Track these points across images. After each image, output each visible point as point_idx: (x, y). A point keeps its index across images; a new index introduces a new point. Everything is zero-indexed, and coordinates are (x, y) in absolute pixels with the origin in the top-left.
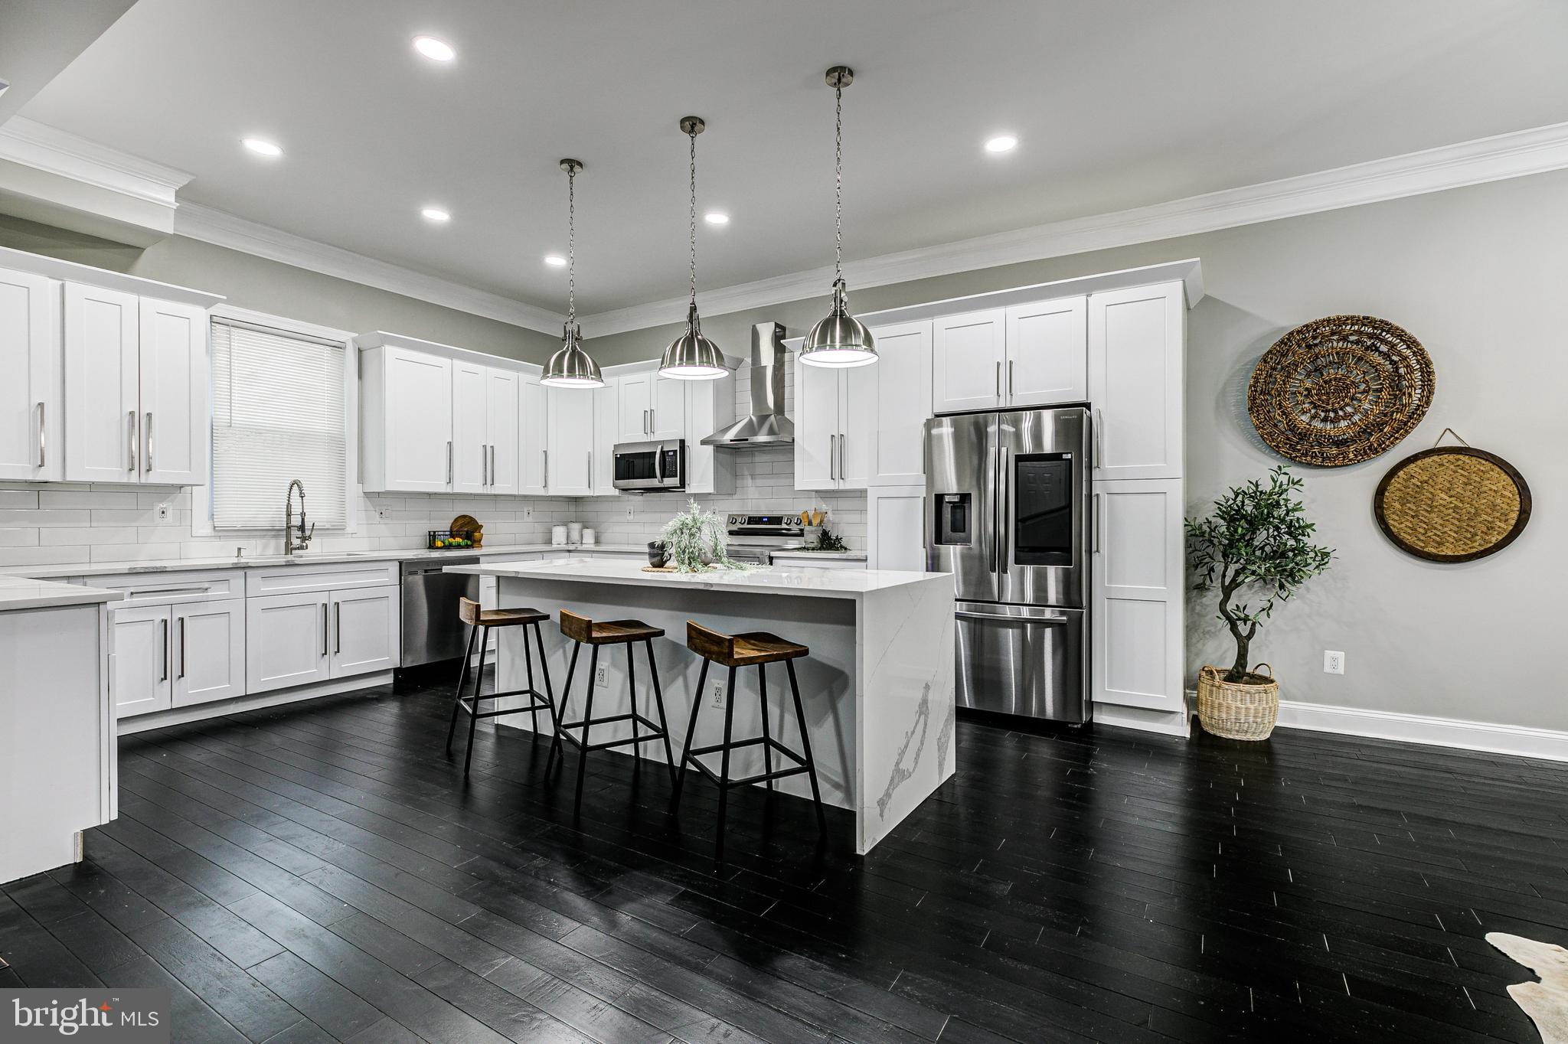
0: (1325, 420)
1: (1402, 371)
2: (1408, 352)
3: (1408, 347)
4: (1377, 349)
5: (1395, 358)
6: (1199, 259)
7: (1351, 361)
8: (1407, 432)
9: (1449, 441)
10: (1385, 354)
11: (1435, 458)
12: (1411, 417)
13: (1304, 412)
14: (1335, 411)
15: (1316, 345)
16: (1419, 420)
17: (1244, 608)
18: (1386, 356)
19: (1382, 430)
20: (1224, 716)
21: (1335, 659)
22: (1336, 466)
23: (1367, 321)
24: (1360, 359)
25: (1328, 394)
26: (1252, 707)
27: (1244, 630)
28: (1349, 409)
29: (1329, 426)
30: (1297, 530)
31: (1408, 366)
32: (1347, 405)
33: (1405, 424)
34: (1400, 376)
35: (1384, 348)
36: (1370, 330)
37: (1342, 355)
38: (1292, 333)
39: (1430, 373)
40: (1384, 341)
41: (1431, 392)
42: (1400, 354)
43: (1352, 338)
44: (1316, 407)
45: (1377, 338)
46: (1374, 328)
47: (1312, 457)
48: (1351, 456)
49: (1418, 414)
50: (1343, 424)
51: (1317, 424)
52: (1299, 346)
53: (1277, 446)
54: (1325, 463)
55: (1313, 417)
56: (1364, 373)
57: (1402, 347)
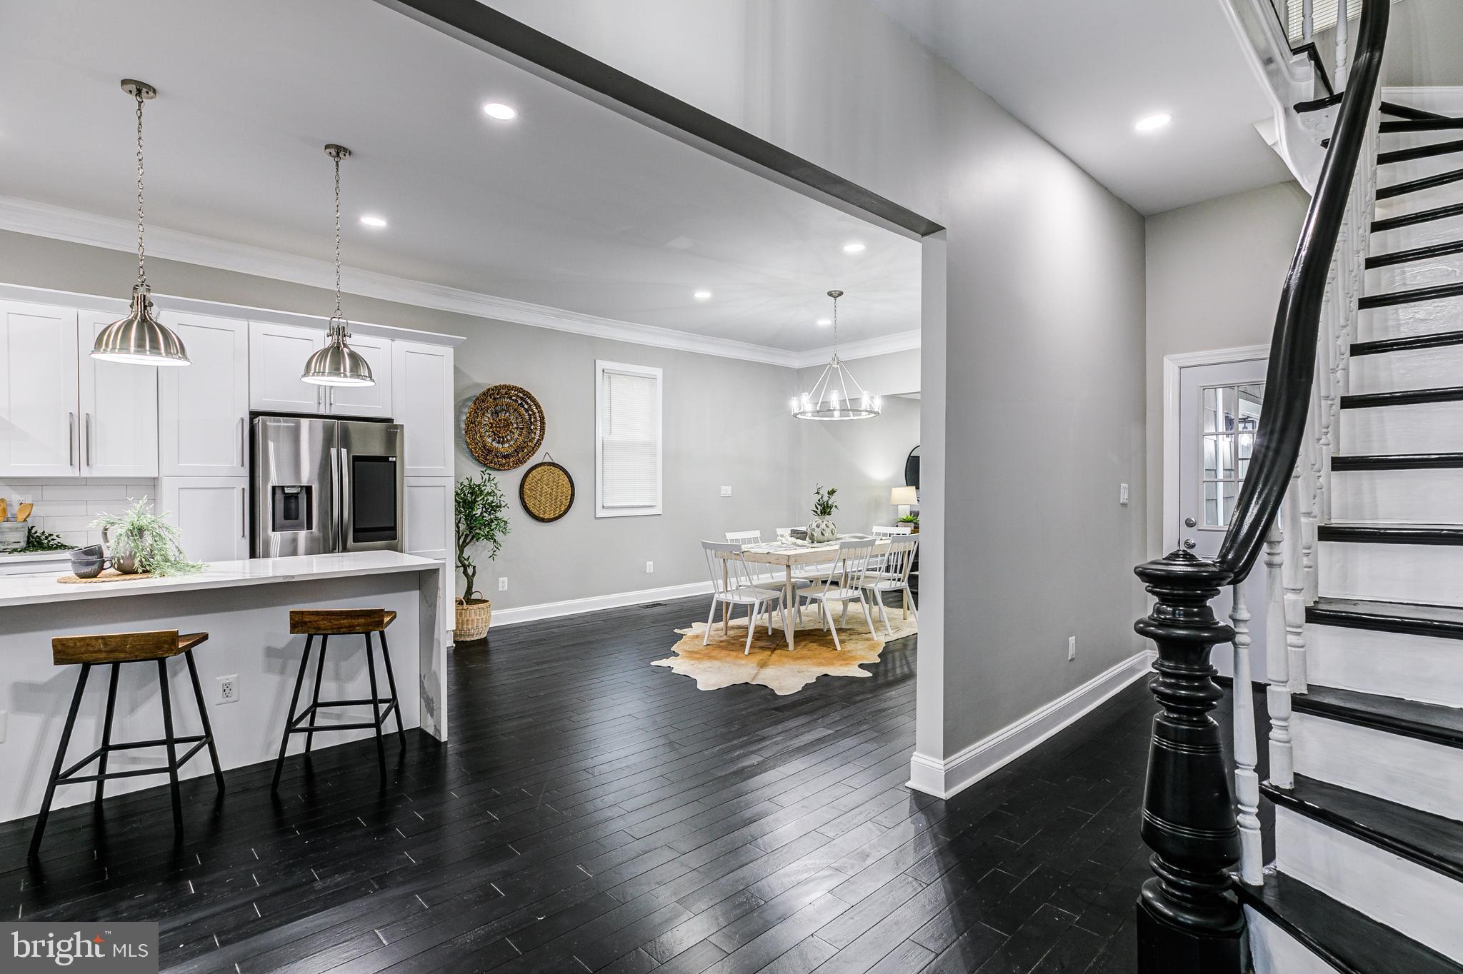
0: (499, 442)
1: (532, 420)
2: (536, 411)
3: (536, 408)
4: (523, 407)
5: (530, 413)
6: (465, 338)
7: (512, 411)
8: (534, 453)
9: (547, 460)
10: (526, 409)
11: (543, 467)
12: (535, 445)
13: (489, 436)
14: (503, 438)
15: (498, 398)
16: (539, 447)
17: (468, 558)
18: (527, 410)
19: (523, 451)
20: (470, 627)
21: (503, 582)
22: (505, 470)
23: (521, 390)
24: (515, 410)
25: (500, 427)
26: (484, 617)
27: (470, 571)
28: (509, 437)
29: (500, 446)
30: (494, 508)
31: (535, 418)
32: (508, 435)
33: (533, 449)
34: (531, 422)
35: (526, 406)
36: (522, 395)
37: (508, 406)
38: (489, 390)
39: (544, 423)
40: (527, 403)
41: (544, 433)
42: (532, 411)
43: (514, 398)
44: (495, 434)
45: (524, 401)
46: (524, 395)
47: (495, 464)
48: (511, 464)
49: (538, 444)
50: (507, 445)
51: (495, 444)
52: (491, 398)
53: (478, 456)
54: (501, 468)
55: (494, 440)
56: (517, 418)
57: (534, 407)
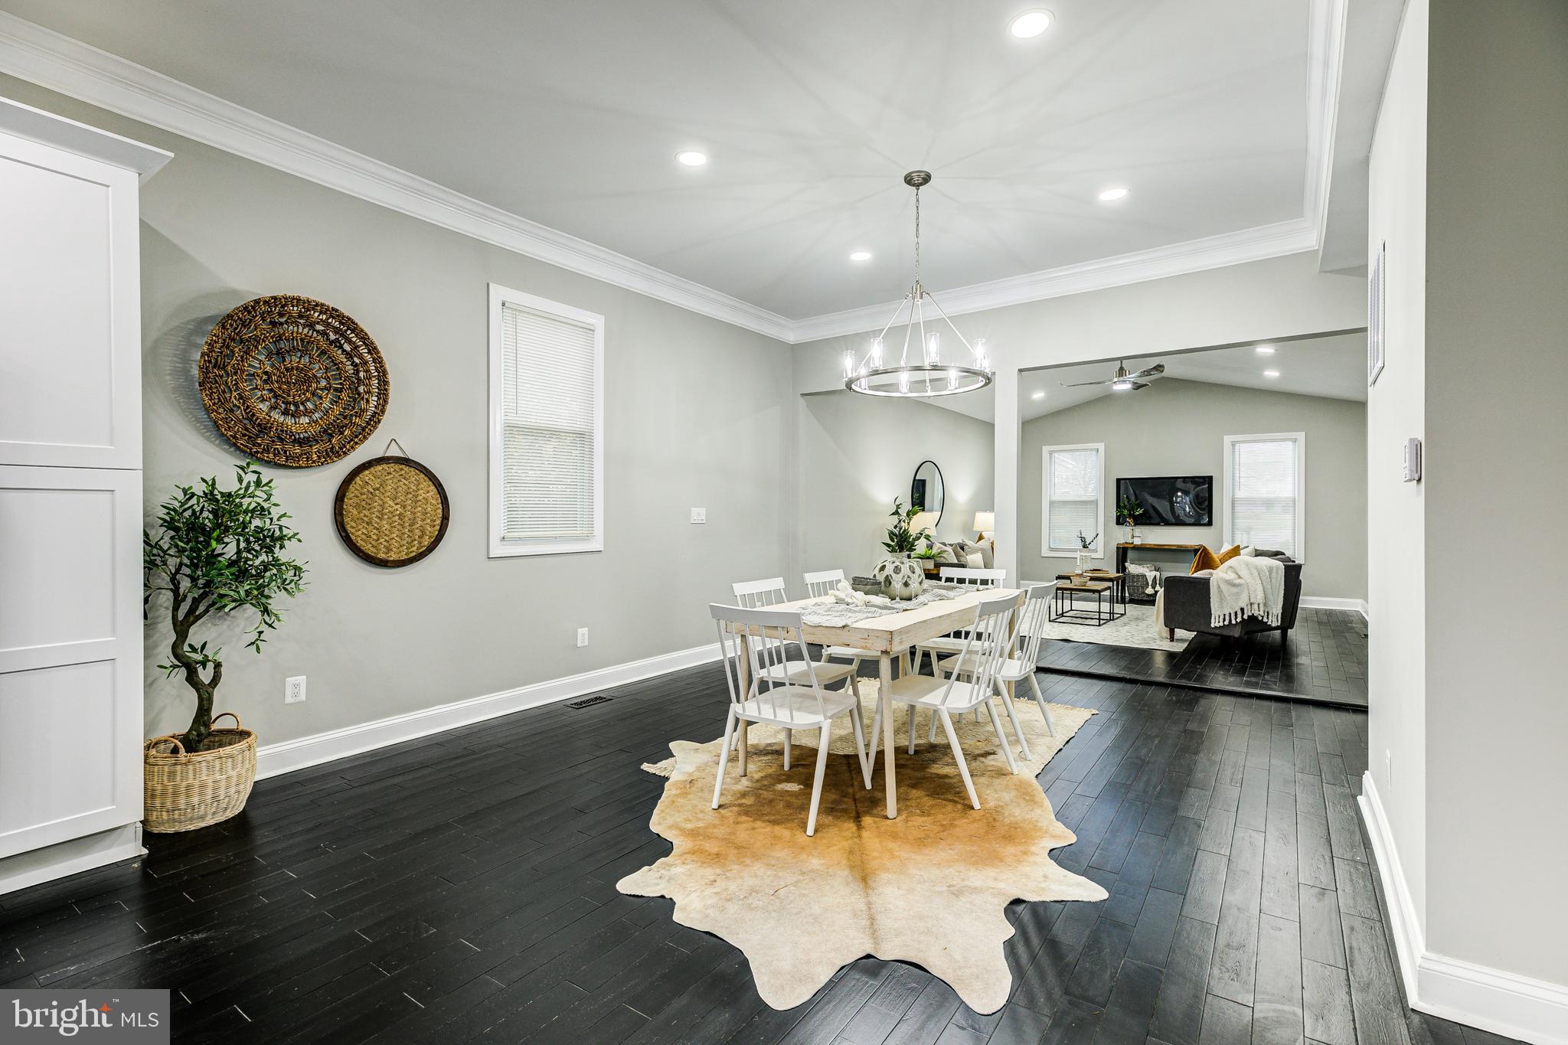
0: (285, 413)
1: (361, 374)
2: (368, 357)
3: (369, 352)
4: (341, 347)
5: (357, 360)
6: (172, 155)
7: (315, 353)
8: (365, 438)
9: (394, 452)
10: (348, 354)
11: (385, 466)
12: (368, 423)
13: (263, 400)
14: (296, 405)
15: (281, 324)
16: (375, 428)
17: (203, 646)
18: (349, 356)
19: (342, 433)
21: (296, 686)
22: (300, 467)
23: (334, 313)
24: (324, 352)
25: (288, 383)
26: (234, 773)
27: (205, 675)
28: (310, 405)
29: (289, 421)
30: (271, 541)
31: (367, 371)
32: (308, 400)
33: (363, 429)
34: (359, 379)
35: (347, 347)
36: (337, 324)
37: (307, 342)
38: (257, 302)
39: (386, 383)
40: (349, 341)
41: (386, 401)
42: (361, 357)
43: (319, 327)
44: (276, 396)
45: (342, 335)
46: (341, 323)
47: (275, 455)
48: (315, 457)
49: (375, 420)
50: (305, 420)
51: (276, 415)
52: (263, 319)
53: (234, 437)
54: (289, 463)
55: (273, 408)
56: (327, 368)
57: (363, 350)
